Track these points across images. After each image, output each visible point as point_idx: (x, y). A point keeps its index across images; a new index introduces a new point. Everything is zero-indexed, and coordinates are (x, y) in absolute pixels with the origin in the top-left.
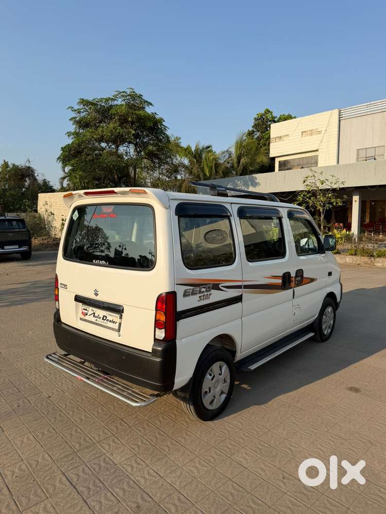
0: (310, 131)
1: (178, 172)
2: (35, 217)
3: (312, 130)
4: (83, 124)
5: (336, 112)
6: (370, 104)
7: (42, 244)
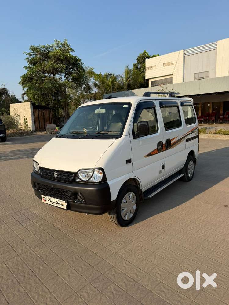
0: (168, 63)
1: (91, 89)
2: (8, 118)
3: (169, 63)
4: (33, 62)
5: (182, 51)
6: (201, 47)
7: (13, 133)
